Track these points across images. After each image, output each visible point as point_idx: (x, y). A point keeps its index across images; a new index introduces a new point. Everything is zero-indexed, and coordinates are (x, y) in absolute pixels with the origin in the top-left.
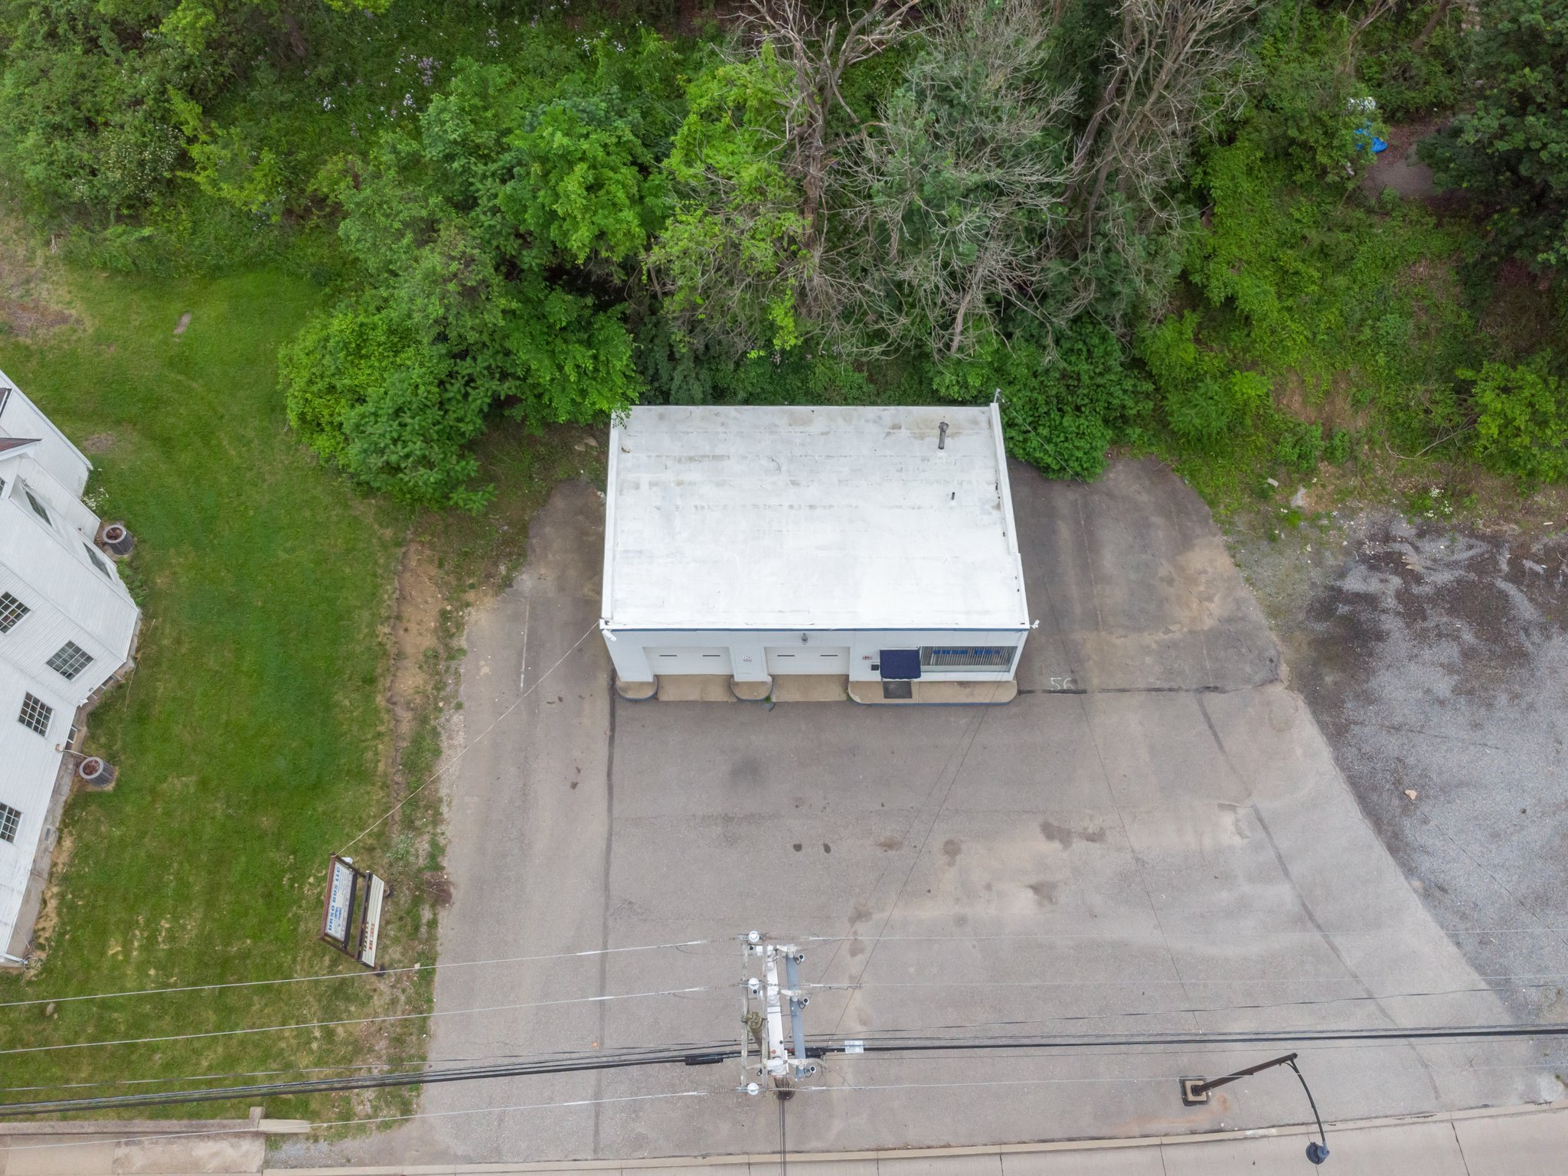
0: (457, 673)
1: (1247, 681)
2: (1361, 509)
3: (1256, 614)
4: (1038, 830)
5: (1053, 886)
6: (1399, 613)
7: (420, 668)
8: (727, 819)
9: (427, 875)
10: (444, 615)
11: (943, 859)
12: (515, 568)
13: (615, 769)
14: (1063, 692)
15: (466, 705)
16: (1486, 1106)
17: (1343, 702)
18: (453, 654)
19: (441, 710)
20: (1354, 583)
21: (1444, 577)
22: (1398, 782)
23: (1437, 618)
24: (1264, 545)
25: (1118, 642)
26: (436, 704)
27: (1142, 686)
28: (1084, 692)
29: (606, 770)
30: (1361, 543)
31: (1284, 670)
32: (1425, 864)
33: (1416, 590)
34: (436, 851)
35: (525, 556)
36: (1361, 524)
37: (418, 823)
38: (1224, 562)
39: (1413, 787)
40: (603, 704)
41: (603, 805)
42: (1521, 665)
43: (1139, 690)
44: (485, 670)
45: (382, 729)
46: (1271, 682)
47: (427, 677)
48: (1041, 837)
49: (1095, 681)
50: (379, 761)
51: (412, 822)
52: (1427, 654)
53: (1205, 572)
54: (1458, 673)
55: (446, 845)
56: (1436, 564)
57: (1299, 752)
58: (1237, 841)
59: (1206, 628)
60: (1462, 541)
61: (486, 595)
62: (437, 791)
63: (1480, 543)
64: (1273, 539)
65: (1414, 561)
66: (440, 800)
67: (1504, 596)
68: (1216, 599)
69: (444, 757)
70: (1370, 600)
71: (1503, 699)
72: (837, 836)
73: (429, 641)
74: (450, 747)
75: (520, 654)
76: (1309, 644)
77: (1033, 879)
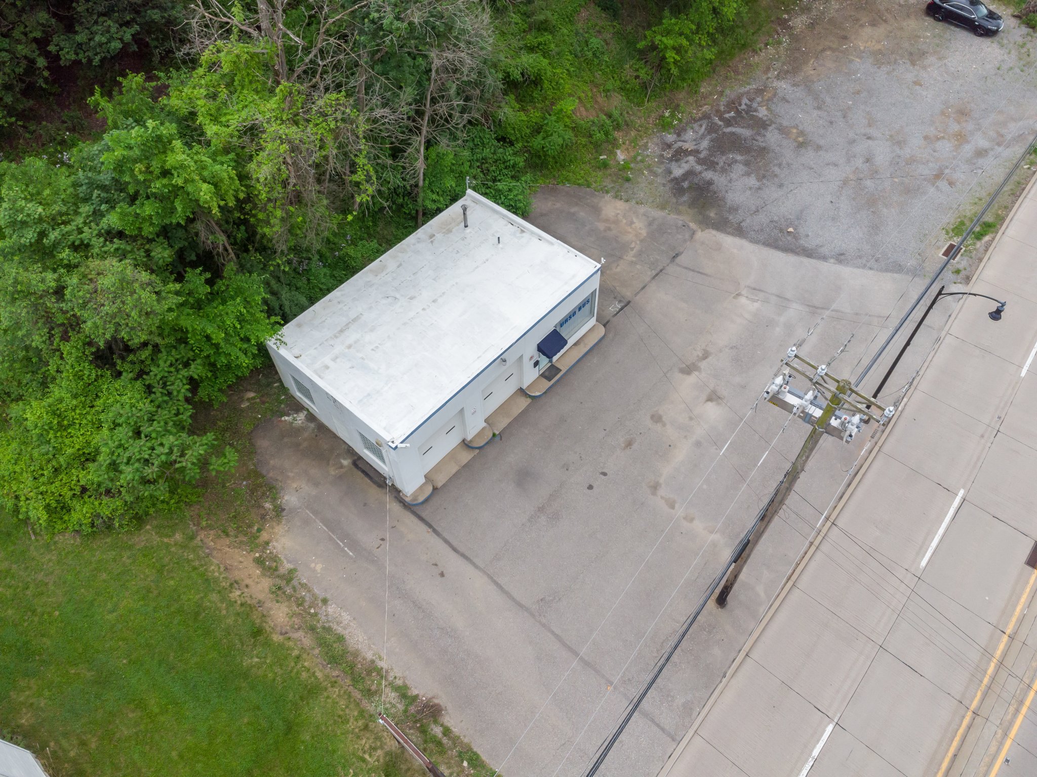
0: (303, 586)
1: (685, 241)
2: (647, 142)
3: (658, 214)
4: (680, 375)
5: (714, 392)
6: (706, 169)
7: (278, 602)
8: (541, 509)
9: (412, 709)
10: (259, 562)
11: (658, 427)
12: (274, 499)
13: (455, 543)
14: (621, 309)
15: (328, 596)
16: (950, 316)
17: (727, 218)
18: (289, 577)
19: (316, 614)
20: (678, 172)
21: (705, 144)
22: (781, 230)
23: (721, 160)
24: (627, 185)
25: (619, 269)
26: (309, 613)
27: (648, 279)
28: (629, 303)
29: (450, 550)
30: (662, 156)
31: (692, 225)
32: (825, 251)
33: (702, 156)
34: (403, 692)
35: (274, 487)
36: (653, 148)
37: (374, 688)
38: (620, 205)
39: (788, 227)
40: (410, 520)
41: (470, 568)
42: (768, 153)
43: (650, 282)
44: (319, 567)
45: (296, 653)
46: (693, 234)
47: (287, 603)
48: (685, 376)
49: (629, 294)
50: (314, 673)
51: (369, 690)
52: (733, 176)
53: (618, 214)
54: (752, 173)
55: (404, 682)
56: (697, 141)
57: (735, 251)
58: (756, 305)
59: (645, 235)
60: (696, 126)
61: (273, 528)
62: (364, 659)
63: (704, 121)
64: (628, 180)
65: (689, 146)
66: (373, 662)
67: (733, 134)
68: (635, 220)
69: (347, 637)
70: (690, 173)
71: (777, 170)
72: (602, 465)
73: (266, 583)
74: (345, 629)
75: (331, 539)
76: (689, 208)
77: (704, 397)
